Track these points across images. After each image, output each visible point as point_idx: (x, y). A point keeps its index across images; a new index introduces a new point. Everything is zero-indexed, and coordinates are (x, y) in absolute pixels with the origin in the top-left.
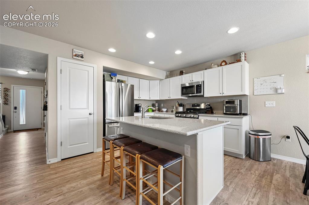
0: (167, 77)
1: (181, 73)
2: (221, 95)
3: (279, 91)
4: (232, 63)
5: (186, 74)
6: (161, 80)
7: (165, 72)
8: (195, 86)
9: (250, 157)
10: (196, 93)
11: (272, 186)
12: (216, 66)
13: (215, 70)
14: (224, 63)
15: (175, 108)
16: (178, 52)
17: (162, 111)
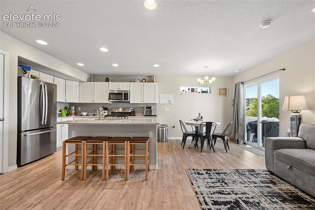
0: (90, 80)
1: (107, 80)
2: (142, 103)
3: (171, 103)
4: (149, 82)
5: (112, 81)
6: (81, 82)
7: (87, 74)
8: (123, 93)
9: (159, 141)
10: (123, 99)
11: (174, 150)
12: (139, 81)
13: (138, 84)
14: (144, 81)
15: (98, 111)
16: (115, 65)
17: (82, 115)
